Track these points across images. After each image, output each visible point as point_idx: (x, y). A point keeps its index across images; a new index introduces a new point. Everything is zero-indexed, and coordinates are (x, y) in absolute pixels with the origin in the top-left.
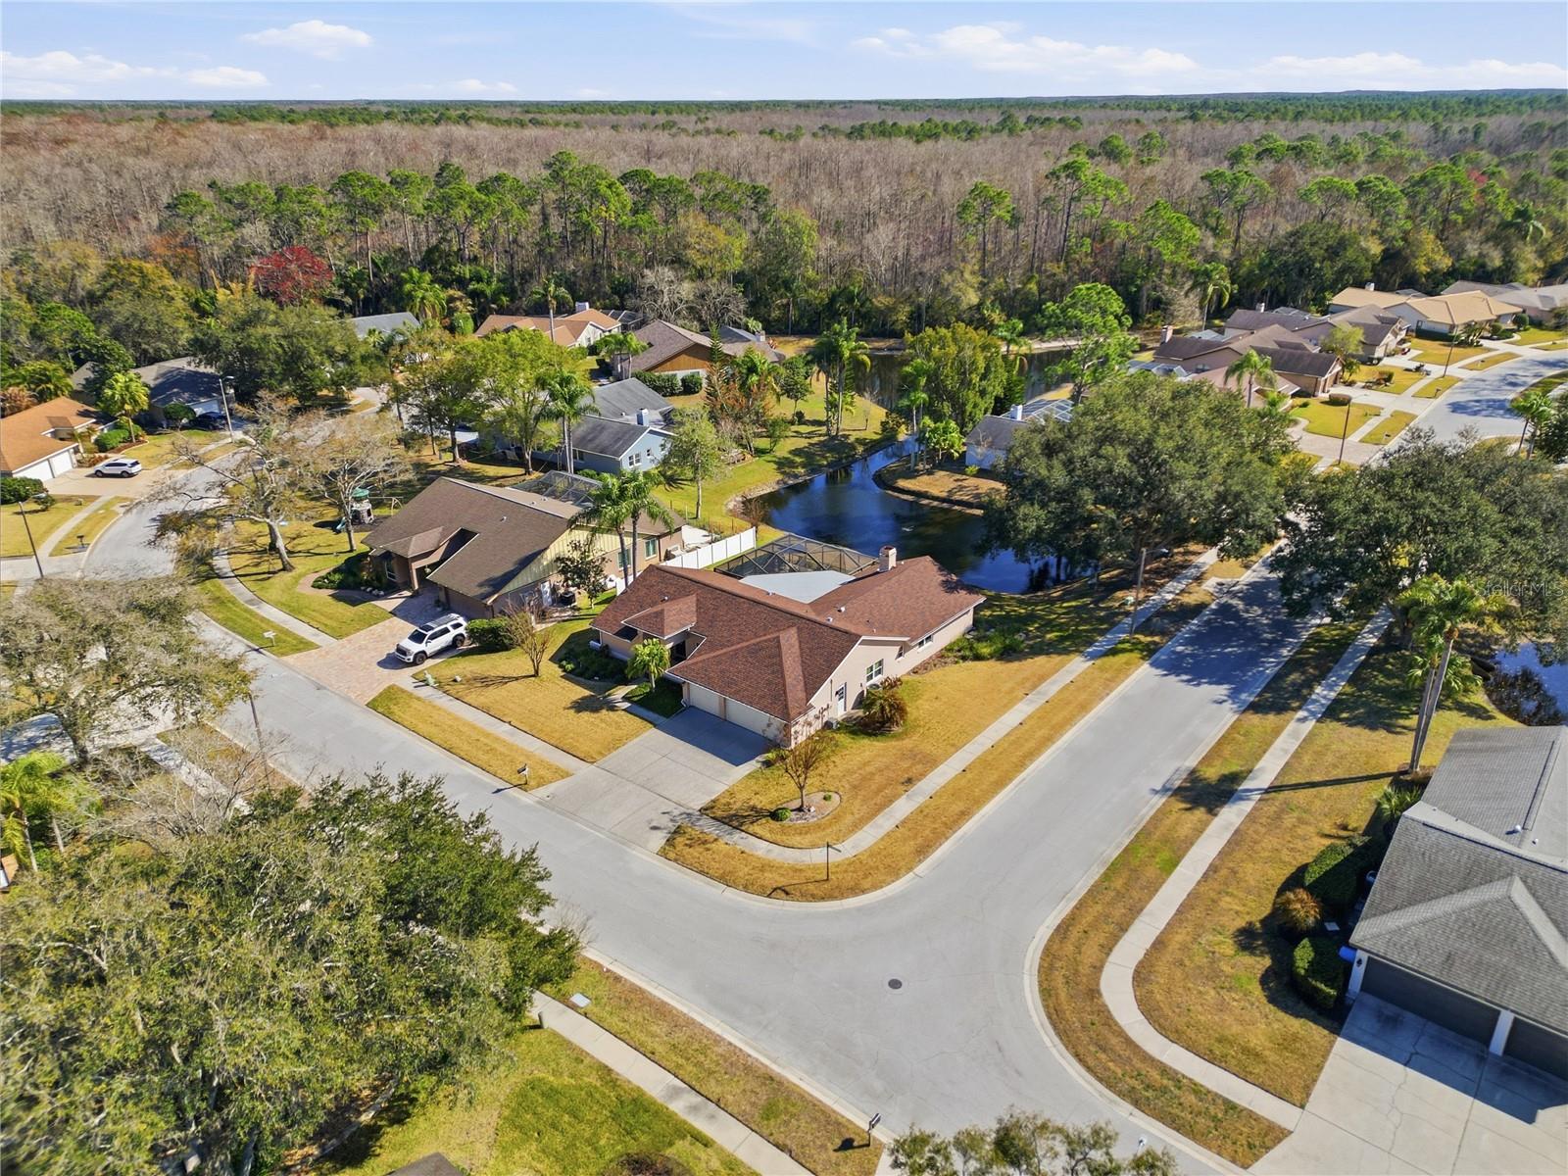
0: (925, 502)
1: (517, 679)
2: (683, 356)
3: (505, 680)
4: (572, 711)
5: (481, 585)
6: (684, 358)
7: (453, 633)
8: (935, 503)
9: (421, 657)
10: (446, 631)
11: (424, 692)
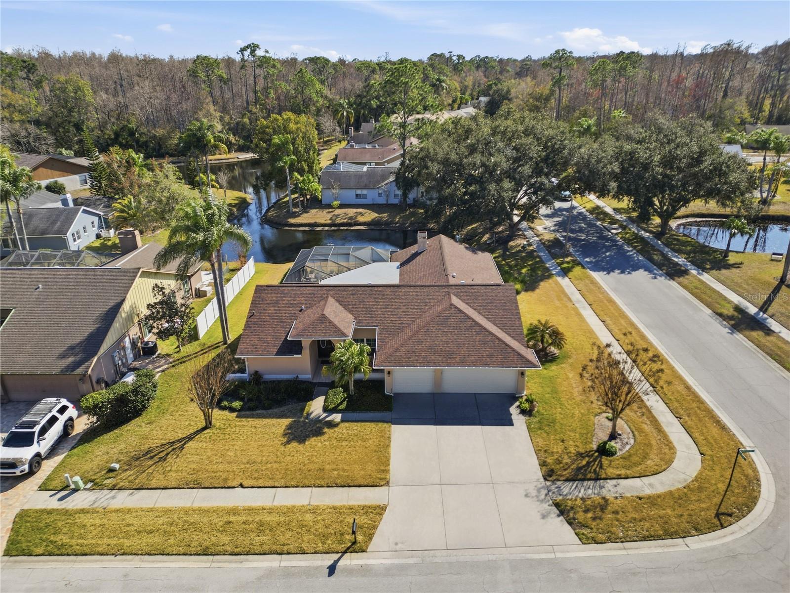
0: (319, 229)
1: (190, 438)
2: (41, 169)
3: (179, 445)
4: (294, 444)
5: (63, 356)
6: (42, 170)
7: (63, 419)
8: (327, 228)
9: (37, 460)
10: (54, 420)
11: (81, 500)
